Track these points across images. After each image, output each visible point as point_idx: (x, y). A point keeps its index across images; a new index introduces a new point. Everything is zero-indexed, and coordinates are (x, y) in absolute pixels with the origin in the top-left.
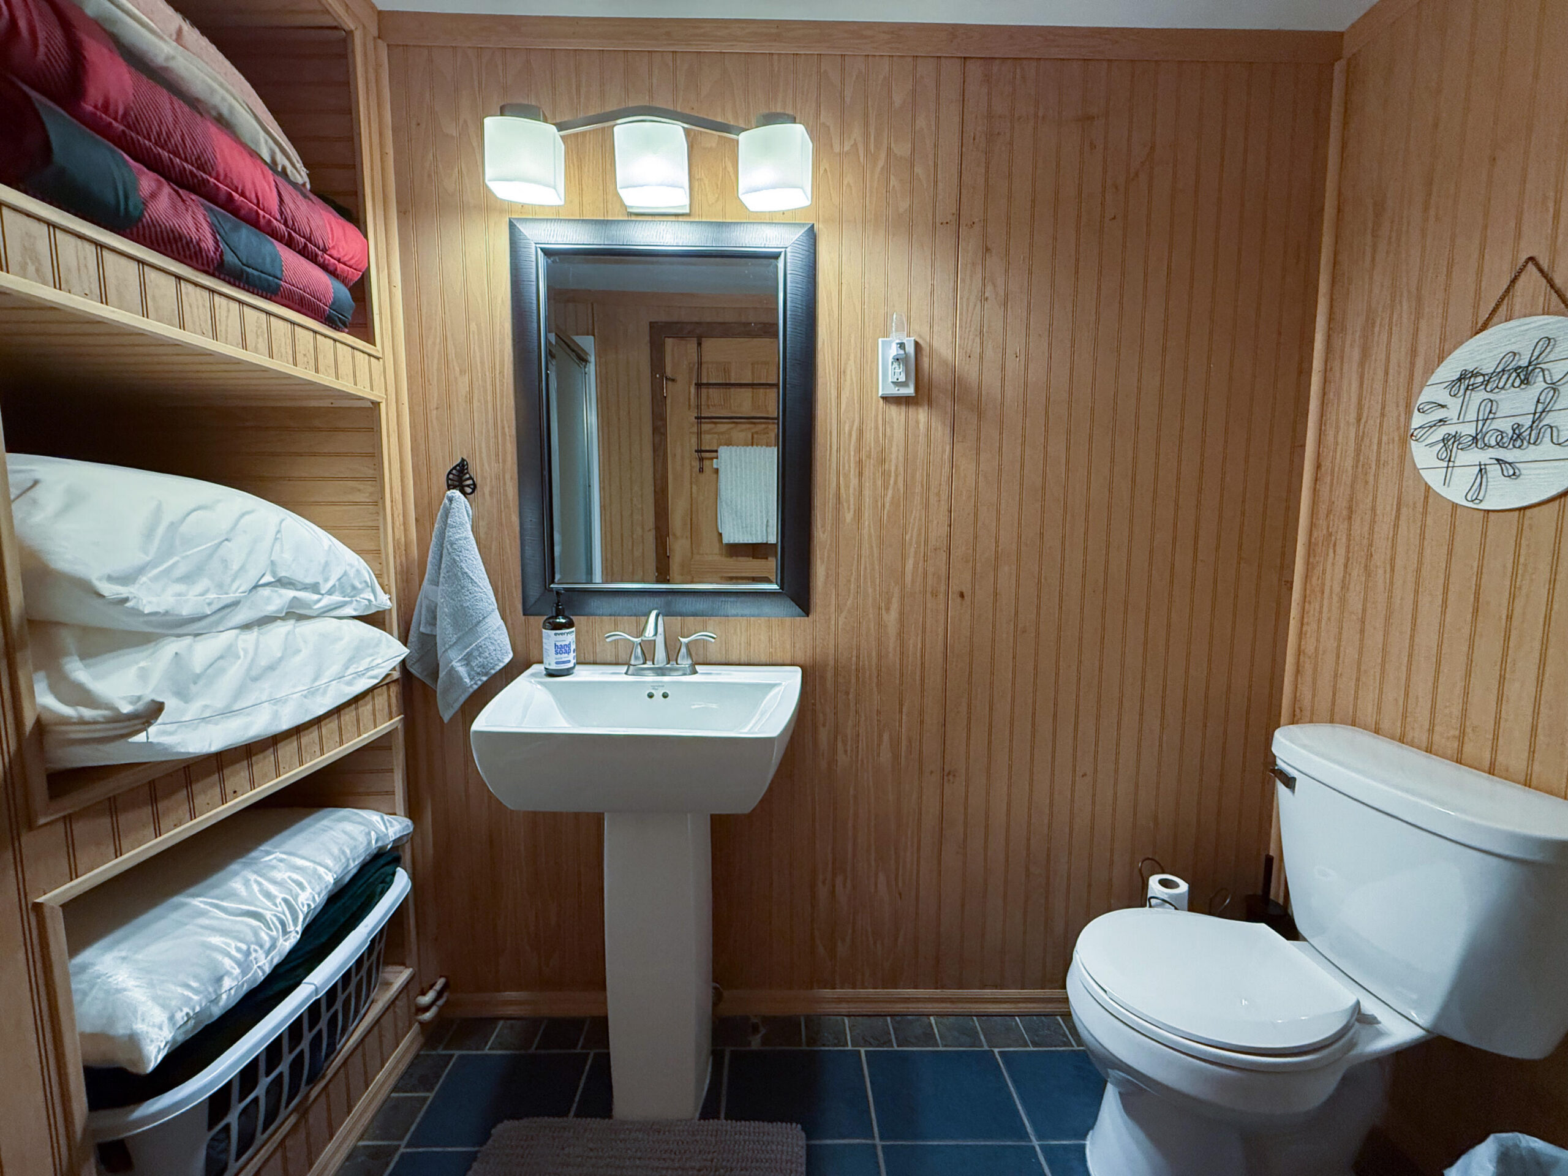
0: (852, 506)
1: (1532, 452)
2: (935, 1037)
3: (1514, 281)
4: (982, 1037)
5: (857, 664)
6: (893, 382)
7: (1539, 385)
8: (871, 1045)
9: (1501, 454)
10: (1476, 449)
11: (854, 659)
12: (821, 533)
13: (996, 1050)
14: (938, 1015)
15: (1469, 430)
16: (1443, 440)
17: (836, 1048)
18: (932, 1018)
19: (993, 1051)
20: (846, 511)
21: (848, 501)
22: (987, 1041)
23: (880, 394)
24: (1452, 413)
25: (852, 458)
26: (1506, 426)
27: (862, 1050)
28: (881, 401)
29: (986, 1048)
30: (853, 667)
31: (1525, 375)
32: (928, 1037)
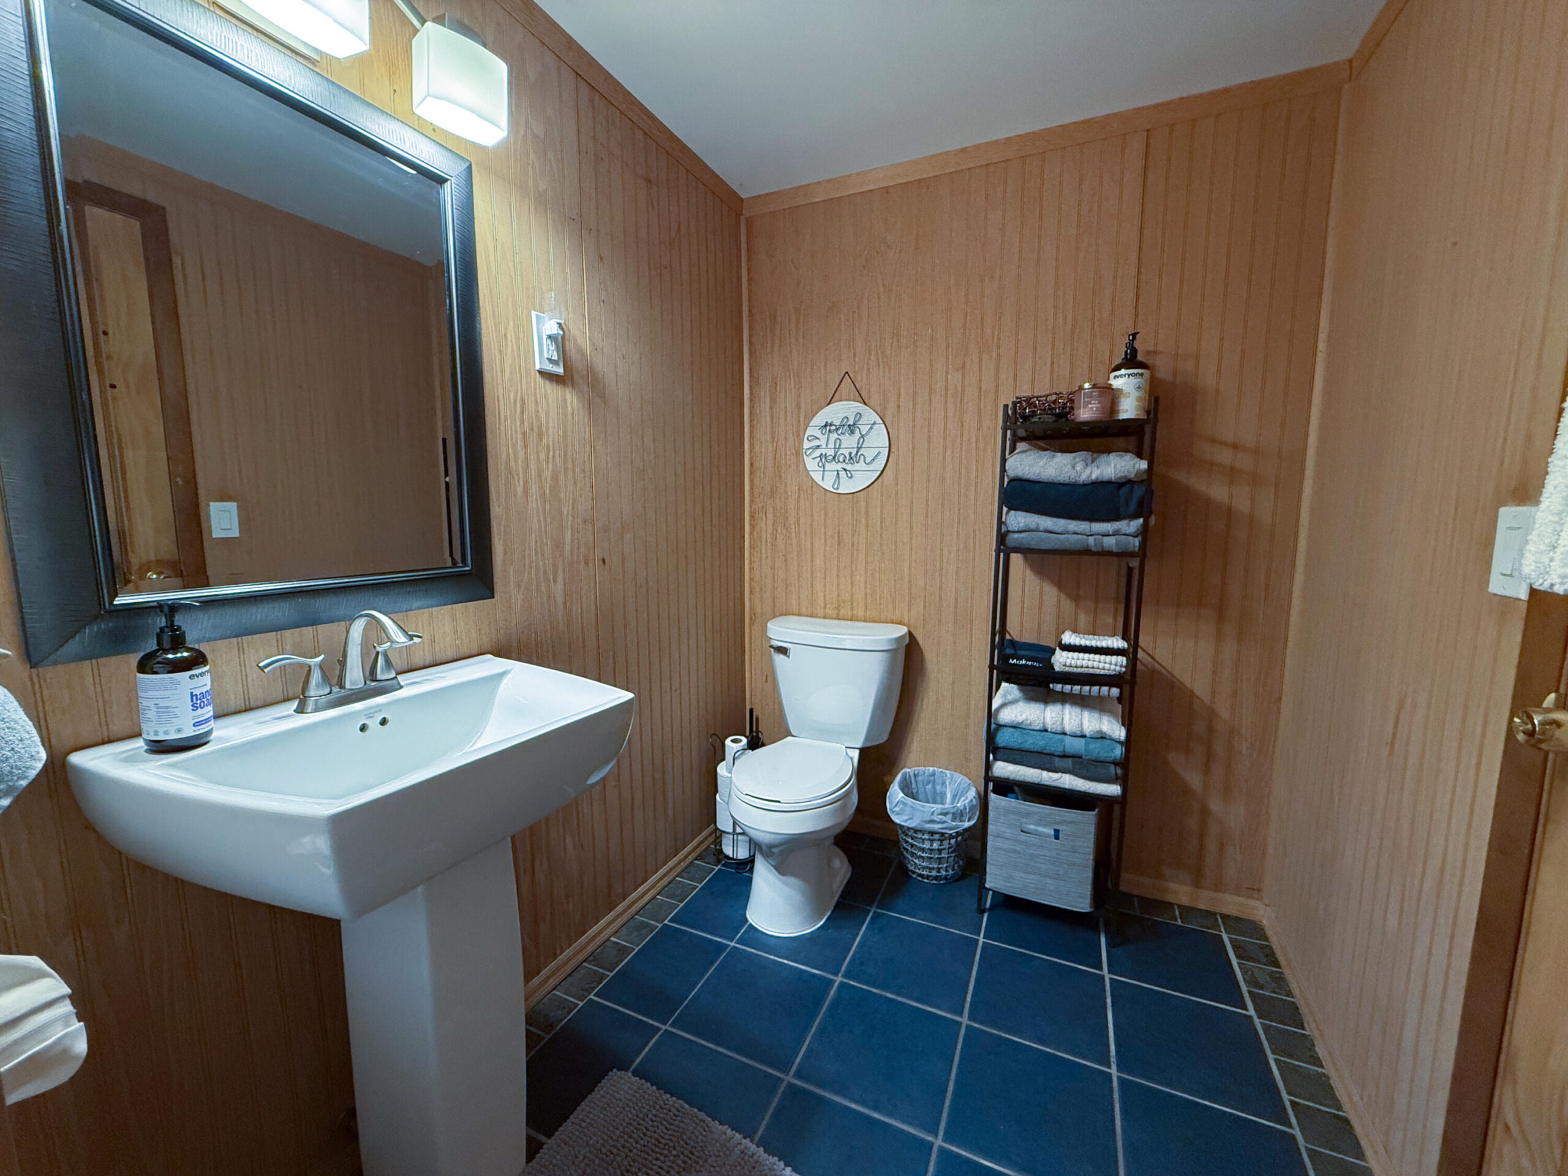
0: (521, 479)
1: (857, 466)
2: (628, 947)
3: (840, 383)
4: (652, 922)
5: (536, 639)
6: (548, 358)
7: (857, 434)
8: (593, 989)
9: (844, 466)
10: (834, 462)
11: (533, 635)
12: (496, 507)
13: (666, 922)
14: (614, 934)
15: (831, 452)
16: (820, 456)
17: (572, 1014)
18: (612, 939)
19: (665, 924)
20: (517, 484)
21: (518, 475)
22: (656, 921)
23: (538, 367)
24: (823, 442)
25: (518, 429)
26: (846, 452)
27: (592, 996)
28: (537, 373)
29: (660, 926)
30: (534, 643)
31: (852, 429)
32: (623, 951)
